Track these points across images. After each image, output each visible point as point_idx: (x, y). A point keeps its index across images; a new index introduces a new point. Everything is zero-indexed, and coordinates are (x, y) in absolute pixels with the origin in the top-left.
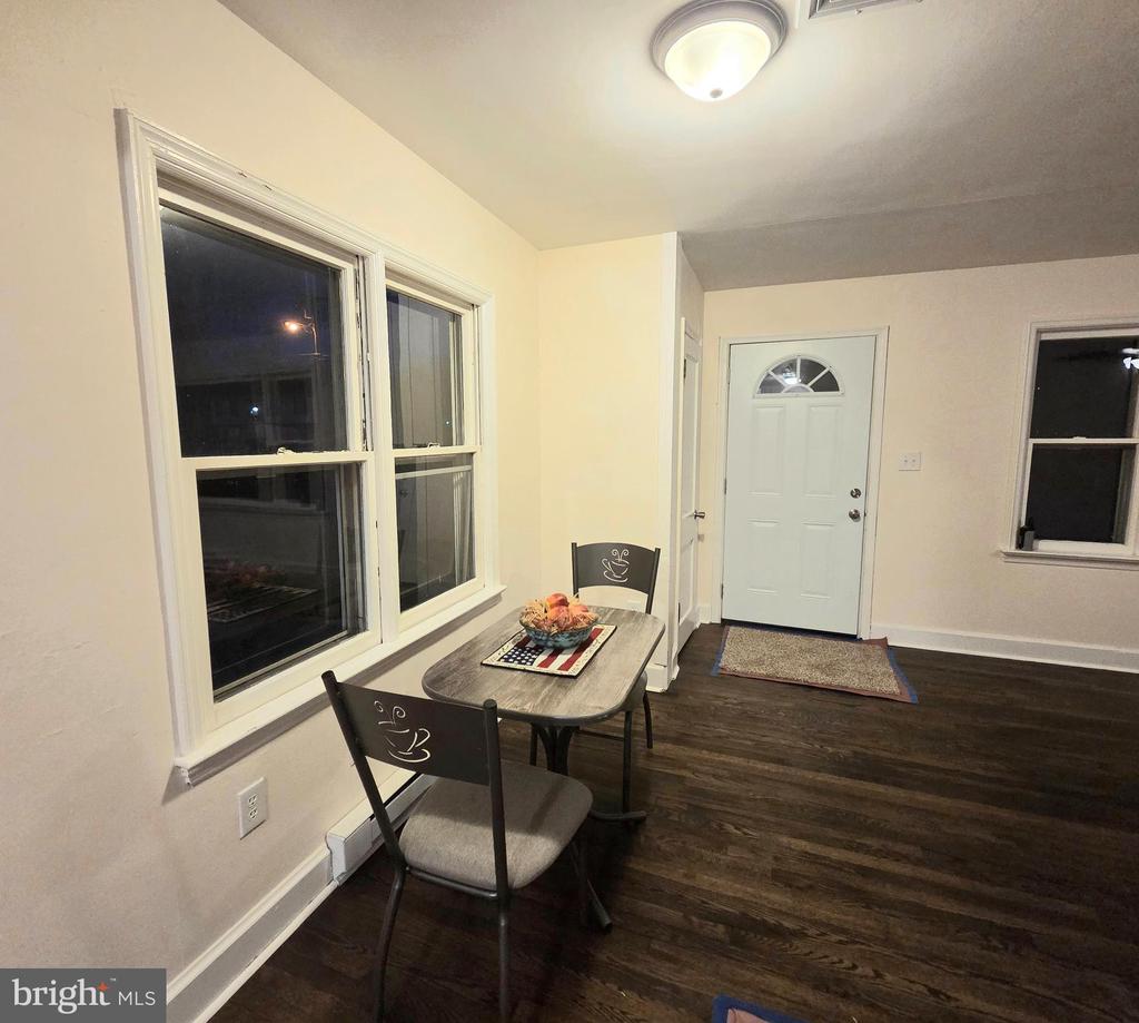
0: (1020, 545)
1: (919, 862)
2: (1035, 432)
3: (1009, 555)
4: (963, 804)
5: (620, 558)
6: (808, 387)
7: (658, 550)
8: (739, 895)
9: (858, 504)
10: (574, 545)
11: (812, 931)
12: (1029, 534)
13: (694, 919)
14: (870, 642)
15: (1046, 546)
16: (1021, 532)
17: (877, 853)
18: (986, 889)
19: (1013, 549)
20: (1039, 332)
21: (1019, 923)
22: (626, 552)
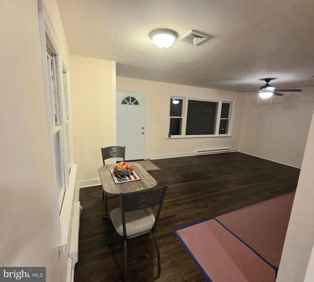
0: (169, 137)
1: (181, 196)
2: (170, 115)
3: (168, 139)
4: (179, 184)
5: (115, 150)
6: (133, 103)
7: (125, 147)
8: (163, 214)
9: (143, 131)
10: (102, 148)
11: (176, 213)
12: (170, 134)
13: (160, 222)
14: (146, 160)
15: (173, 136)
16: (169, 134)
17: (174, 197)
18: (190, 195)
19: (168, 137)
20: (171, 97)
21: (196, 198)
22: (115, 148)
